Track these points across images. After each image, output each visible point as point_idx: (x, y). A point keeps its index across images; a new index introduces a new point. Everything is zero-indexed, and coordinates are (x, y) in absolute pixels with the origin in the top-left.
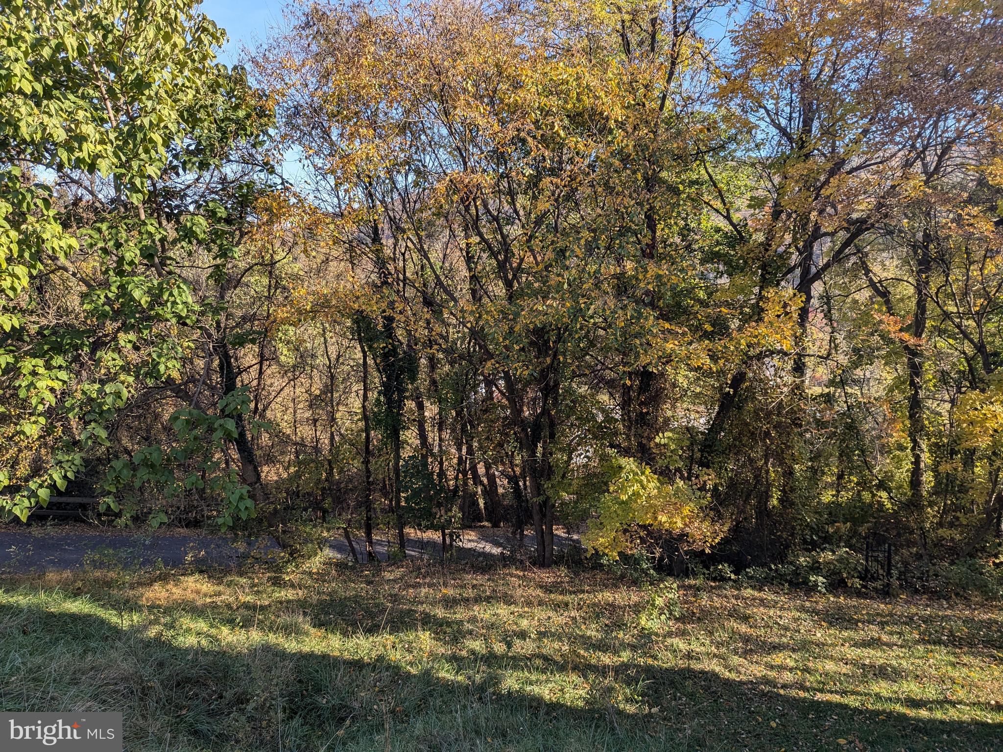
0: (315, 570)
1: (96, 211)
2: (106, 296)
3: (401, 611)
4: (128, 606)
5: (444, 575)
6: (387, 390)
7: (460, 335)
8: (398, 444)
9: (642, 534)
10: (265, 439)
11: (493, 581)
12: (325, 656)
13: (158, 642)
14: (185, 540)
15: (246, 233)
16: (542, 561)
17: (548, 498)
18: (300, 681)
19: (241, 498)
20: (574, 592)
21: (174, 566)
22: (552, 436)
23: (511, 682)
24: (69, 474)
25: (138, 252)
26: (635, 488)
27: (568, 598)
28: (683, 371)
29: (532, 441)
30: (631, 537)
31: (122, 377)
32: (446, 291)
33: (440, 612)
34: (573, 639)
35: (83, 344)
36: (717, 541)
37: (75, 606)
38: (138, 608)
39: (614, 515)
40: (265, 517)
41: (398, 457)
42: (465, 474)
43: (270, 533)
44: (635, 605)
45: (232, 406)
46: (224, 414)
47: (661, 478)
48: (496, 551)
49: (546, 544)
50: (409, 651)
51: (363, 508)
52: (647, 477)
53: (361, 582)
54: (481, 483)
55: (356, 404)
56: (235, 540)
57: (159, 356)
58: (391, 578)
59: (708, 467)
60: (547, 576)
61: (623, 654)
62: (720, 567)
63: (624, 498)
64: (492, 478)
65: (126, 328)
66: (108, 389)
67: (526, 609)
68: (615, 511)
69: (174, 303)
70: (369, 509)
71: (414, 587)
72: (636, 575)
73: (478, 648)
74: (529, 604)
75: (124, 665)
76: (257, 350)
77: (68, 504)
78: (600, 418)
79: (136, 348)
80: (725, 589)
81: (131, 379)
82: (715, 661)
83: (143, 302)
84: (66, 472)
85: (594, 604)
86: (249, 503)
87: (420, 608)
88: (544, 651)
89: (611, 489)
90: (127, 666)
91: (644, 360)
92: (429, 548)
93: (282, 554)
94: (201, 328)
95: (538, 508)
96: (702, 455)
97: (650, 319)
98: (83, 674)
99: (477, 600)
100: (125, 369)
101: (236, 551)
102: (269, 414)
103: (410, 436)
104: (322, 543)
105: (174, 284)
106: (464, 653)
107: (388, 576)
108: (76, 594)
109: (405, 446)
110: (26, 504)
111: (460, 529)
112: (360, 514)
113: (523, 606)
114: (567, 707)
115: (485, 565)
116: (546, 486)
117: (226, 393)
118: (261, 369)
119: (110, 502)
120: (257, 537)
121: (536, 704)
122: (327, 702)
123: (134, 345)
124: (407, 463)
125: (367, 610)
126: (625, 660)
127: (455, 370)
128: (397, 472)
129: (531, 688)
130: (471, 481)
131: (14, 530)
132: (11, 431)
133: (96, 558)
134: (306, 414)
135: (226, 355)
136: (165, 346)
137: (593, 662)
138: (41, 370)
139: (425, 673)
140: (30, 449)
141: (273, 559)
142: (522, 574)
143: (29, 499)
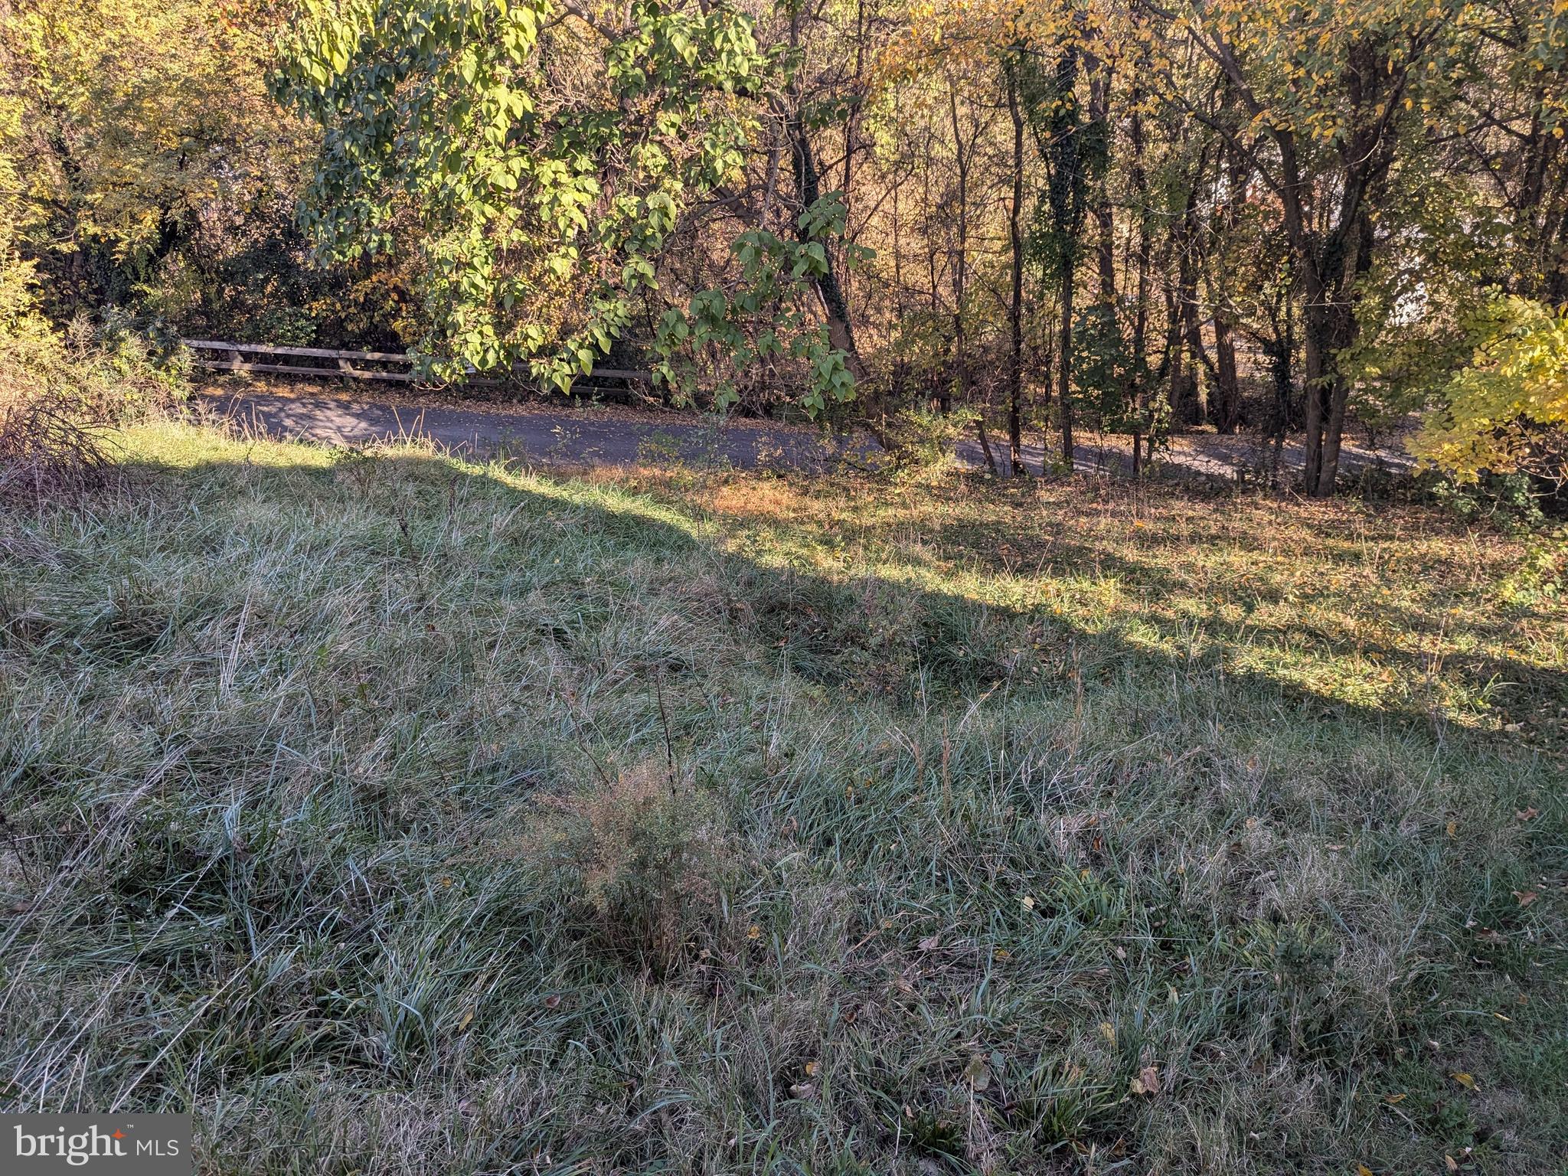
0: (935, 483)
2: (636, 51)
3: (1068, 548)
4: (698, 514)
5: (1139, 500)
6: (1056, 189)
8: (1070, 288)
9: (1535, 439)
10: (854, 289)
11: (1223, 513)
12: (957, 598)
13: (734, 561)
14: (754, 434)
16: (1313, 487)
17: (1340, 379)
18: (925, 624)
19: (836, 368)
20: (1373, 539)
21: (745, 468)
22: (1364, 264)
23: (1249, 659)
24: (612, 330)
26: (1537, 353)
27: (1362, 546)
29: (1323, 276)
30: (1511, 443)
31: (667, 183)
33: (1130, 554)
35: (612, 135)
37: (639, 506)
38: (710, 515)
39: (1480, 405)
40: (862, 402)
41: (1069, 309)
42: (1179, 343)
43: (867, 426)
44: (1493, 566)
45: (816, 225)
46: (803, 236)
48: (1229, 471)
49: (1325, 460)
50: (1083, 603)
51: (1007, 393)
53: (1005, 504)
54: (1206, 360)
55: (994, 226)
56: (821, 436)
57: (714, 146)
58: (1052, 500)
60: (1319, 511)
61: (1459, 639)
63: (1508, 372)
64: (1226, 352)
65: (665, 103)
66: (652, 202)
67: (1280, 559)
69: (731, 53)
70: (1017, 395)
71: (1088, 515)
73: (1194, 609)
74: (1288, 552)
75: (706, 579)
76: (839, 140)
77: (606, 379)
79: (683, 137)
81: (678, 186)
83: (686, 55)
84: (609, 327)
85: (1410, 559)
86: (846, 376)
87: (1098, 546)
88: (1310, 623)
89: (1478, 360)
90: (710, 580)
92: (1112, 461)
93: (887, 458)
94: (767, 95)
95: (1317, 396)
98: (662, 584)
99: (1194, 539)
100: (669, 170)
101: (823, 453)
103: (1088, 273)
104: (943, 444)
105: (729, 20)
106: (1170, 614)
107: (1044, 495)
108: (635, 492)
109: (1081, 290)
110: (567, 370)
111: (1168, 432)
112: (1003, 402)
113: (1275, 554)
114: (1349, 705)
115: (1211, 490)
116: (1339, 358)
117: (808, 203)
118: (848, 169)
119: (665, 370)
120: (851, 432)
121: (1294, 696)
122: (966, 655)
123: (679, 131)
124: (1084, 318)
125: (1015, 543)
126: (1464, 648)
127: (1179, 147)
128: (1065, 334)
129: (1286, 672)
130: (1186, 357)
131: (548, 411)
132: (537, 269)
133: (653, 447)
134: (916, 245)
135: (804, 143)
136: (721, 129)
137: (1401, 646)
138: (564, 178)
139: (1110, 633)
140: (562, 295)
141: (873, 464)
142: (1275, 505)
143: (569, 363)
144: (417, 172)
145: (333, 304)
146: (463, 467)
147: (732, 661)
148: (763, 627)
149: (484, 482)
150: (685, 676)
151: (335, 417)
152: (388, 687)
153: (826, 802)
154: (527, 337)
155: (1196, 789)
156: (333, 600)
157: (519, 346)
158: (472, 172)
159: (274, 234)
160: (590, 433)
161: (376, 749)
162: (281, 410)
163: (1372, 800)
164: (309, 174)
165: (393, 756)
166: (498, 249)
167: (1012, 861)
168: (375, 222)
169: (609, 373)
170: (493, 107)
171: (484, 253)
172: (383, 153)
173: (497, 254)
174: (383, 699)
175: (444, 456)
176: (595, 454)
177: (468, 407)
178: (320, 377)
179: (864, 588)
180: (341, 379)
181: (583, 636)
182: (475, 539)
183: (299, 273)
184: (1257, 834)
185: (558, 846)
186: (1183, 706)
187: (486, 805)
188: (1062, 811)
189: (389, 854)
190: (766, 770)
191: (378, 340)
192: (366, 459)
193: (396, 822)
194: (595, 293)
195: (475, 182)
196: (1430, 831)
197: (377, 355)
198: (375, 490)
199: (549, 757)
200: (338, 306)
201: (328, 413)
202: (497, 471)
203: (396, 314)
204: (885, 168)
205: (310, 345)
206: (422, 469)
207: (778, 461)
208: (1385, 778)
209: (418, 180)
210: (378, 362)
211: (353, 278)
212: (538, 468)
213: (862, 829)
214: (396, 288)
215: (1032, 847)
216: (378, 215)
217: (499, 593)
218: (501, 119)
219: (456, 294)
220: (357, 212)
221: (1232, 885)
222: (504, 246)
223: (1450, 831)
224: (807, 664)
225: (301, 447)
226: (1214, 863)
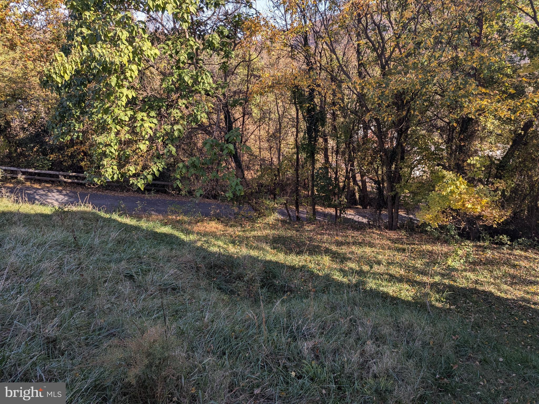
0: (271, 223)
1: (165, 35)
2: (172, 80)
3: (314, 245)
4: (188, 232)
5: (337, 230)
6: (309, 130)
7: (350, 100)
8: (314, 161)
9: (454, 214)
10: (245, 158)
11: (363, 235)
12: (277, 262)
13: (200, 249)
14: (210, 204)
15: (238, 43)
16: (391, 227)
17: (397, 193)
18: (266, 272)
19: (237, 184)
20: (409, 244)
21: (206, 216)
22: (402, 158)
23: (371, 284)
24: (160, 169)
25: (186, 56)
26: (452, 188)
27: (405, 246)
28: (491, 119)
29: (390, 161)
30: (447, 215)
31: (181, 122)
32: (345, 73)
33: (334, 248)
34: (408, 268)
35: (163, 105)
36: (501, 221)
37: (166, 230)
38: (192, 233)
39: (437, 203)
40: (246, 195)
41: (314, 168)
42: (349, 179)
43: (249, 203)
44: (445, 254)
45: (232, 138)
46: (227, 141)
47: (469, 184)
48: (365, 221)
49: (394, 218)
50: (318, 265)
51: (294, 194)
52: (460, 182)
53: (294, 230)
54: (358, 185)
55: (291, 140)
56: (233, 206)
57: (197, 111)
58: (309, 229)
59: (501, 179)
60: (393, 234)
61: (436, 278)
62: (501, 237)
63: (444, 193)
64: (364, 182)
65: (181, 97)
66: (175, 127)
67: (381, 250)
68: (438, 201)
69: (204, 83)
70: (298, 194)
71: (320, 234)
72: (447, 238)
73: (354, 267)
74: (383, 248)
75: (188, 256)
76: (241, 110)
77: (158, 184)
78: (433, 149)
79: (187, 107)
80: (503, 249)
81: (185, 123)
82: (492, 286)
83: (189, 82)
84: (159, 168)
85: (420, 251)
86: (241, 187)
87: (324, 245)
88: (390, 272)
89: (437, 189)
90: (190, 257)
91: (466, 111)
92: (328, 217)
93: (255, 214)
94: (216, 96)
95: (391, 198)
96: (497, 172)
97: (472, 86)
98: (172, 258)
99: (354, 243)
100: (182, 118)
101: (234, 212)
102: (248, 144)
103: (320, 157)
104: (274, 210)
105: (203, 73)
106: (346, 268)
107: (307, 228)
108: (165, 224)
109: (317, 162)
110: (143, 182)
111: (345, 208)
112: (293, 197)
113: (379, 249)
114: (402, 300)
115: (359, 227)
116: (396, 187)
117: (229, 131)
118: (244, 120)
119: (178, 183)
120: (243, 205)
121: (385, 296)
122: (279, 283)
123: (186, 106)
124: (318, 171)
125: (297, 244)
126: (437, 280)
127: (347, 120)
128: (313, 175)
129: (383, 288)
130: (352, 183)
131: (137, 195)
132: (134, 148)
133: (173, 209)
134: (266, 145)
135: (228, 112)
136: (200, 106)
137: (418, 280)
138: (145, 118)
139: (327, 275)
140: (143, 156)
141: (251, 216)
142: (379, 232)
143: (144, 179)
144: (93, 114)
145: (59, 156)
146: (103, 214)
147: (197, 287)
148: (209, 274)
149: (110, 220)
150: (178, 292)
151: (56, 195)
152: (62, 298)
153: (224, 339)
154: (129, 170)
155: (351, 331)
156: (45, 265)
157: (126, 173)
158: (113, 114)
159: (38, 131)
160: (151, 203)
161: (54, 322)
162: (35, 192)
163: (407, 333)
164: (53, 112)
165: (61, 325)
166: (121, 141)
167: (289, 359)
168: (76, 129)
169: (159, 183)
170: (121, 95)
171: (115, 141)
172: (81, 107)
173: (120, 142)
174: (60, 302)
175: (96, 211)
176: (153, 210)
177: (107, 193)
178: (51, 181)
179: (245, 259)
180: (60, 182)
181: (140, 277)
182: (103, 242)
183: (47, 145)
184: (370, 346)
185: (120, 360)
186: (348, 301)
187: (96, 344)
188: (306, 340)
189: (54, 364)
190: (203, 327)
191: (75, 169)
192: (65, 212)
193: (59, 351)
194: (154, 157)
195: (114, 118)
196: (425, 344)
197: (74, 174)
198: (67, 222)
199: (123, 324)
200: (61, 156)
201: (53, 194)
202: (115, 216)
203: (82, 160)
204: (256, 120)
205: (49, 169)
206: (87, 215)
207: (218, 214)
208: (411, 326)
209: (93, 116)
210: (74, 176)
211: (67, 147)
212: (131, 215)
213: (236, 349)
214: (83, 151)
215: (295, 353)
216: (77, 127)
217: (110, 261)
218: (124, 99)
219: (104, 155)
220: (70, 125)
221: (362, 365)
222: (123, 140)
223: (431, 344)
224: (224, 287)
225: (41, 206)
226: (355, 357)
